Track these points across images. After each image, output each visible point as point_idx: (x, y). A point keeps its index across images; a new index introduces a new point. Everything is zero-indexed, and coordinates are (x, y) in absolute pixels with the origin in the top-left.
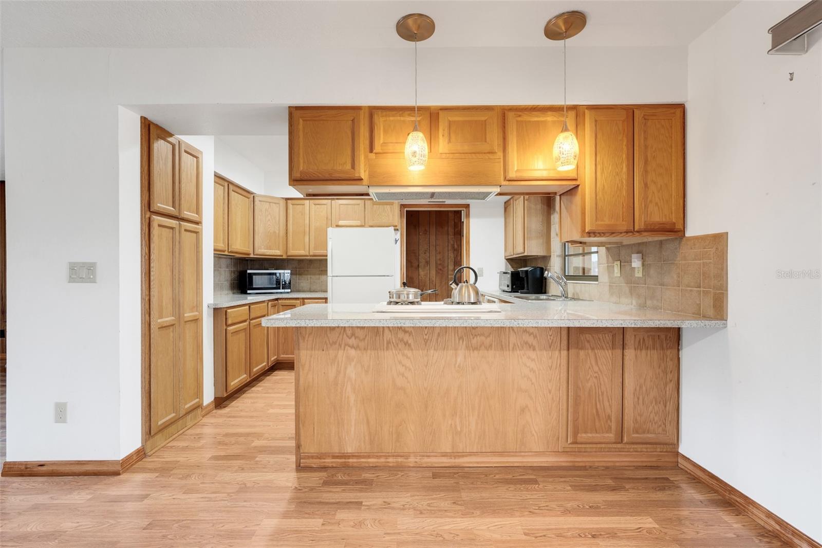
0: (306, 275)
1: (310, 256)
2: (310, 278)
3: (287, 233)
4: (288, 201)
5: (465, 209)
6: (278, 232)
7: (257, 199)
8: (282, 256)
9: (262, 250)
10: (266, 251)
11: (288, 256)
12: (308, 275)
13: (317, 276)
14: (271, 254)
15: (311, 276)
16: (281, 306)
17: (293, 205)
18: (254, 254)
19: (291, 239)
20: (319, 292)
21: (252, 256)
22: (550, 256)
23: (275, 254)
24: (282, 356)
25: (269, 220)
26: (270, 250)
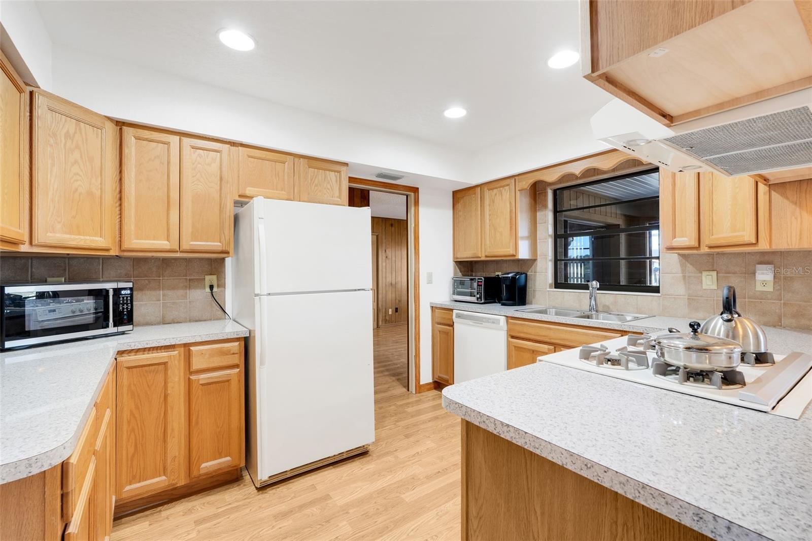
0: (155, 289)
1: (181, 252)
2: (164, 295)
3: (120, 199)
4: (124, 128)
5: (413, 194)
6: (98, 193)
7: (39, 101)
8: (108, 250)
9: (58, 235)
10: (68, 236)
11: (124, 251)
12: (159, 289)
13: (181, 292)
14: (82, 244)
15: (166, 292)
16: (125, 371)
17: (137, 138)
18: (31, 243)
19: (133, 211)
20: (185, 322)
21: (25, 248)
22: (537, 259)
23: (93, 245)
24: (128, 488)
25: (76, 162)
26: (79, 234)
